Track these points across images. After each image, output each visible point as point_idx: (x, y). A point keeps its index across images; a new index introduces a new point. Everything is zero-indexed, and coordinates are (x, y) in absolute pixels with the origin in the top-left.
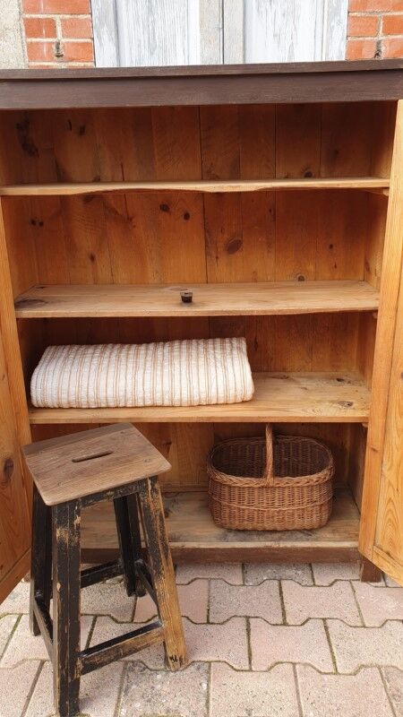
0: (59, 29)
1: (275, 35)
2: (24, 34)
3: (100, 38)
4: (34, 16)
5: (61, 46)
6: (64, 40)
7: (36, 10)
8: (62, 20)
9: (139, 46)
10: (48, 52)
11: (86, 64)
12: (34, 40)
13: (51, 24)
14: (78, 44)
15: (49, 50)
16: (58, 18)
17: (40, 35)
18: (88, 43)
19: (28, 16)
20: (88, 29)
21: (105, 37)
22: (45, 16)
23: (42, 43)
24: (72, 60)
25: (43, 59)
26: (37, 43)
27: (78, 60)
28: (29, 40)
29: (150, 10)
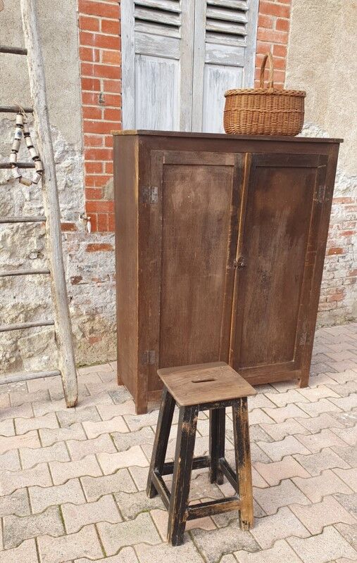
0: (102, 86)
1: (218, 100)
2: (80, 87)
3: (126, 94)
4: (88, 77)
5: (102, 96)
6: (105, 93)
7: (90, 74)
8: (104, 81)
9: (147, 100)
10: (95, 99)
11: (117, 108)
12: (87, 91)
13: (98, 82)
14: (113, 96)
15: (96, 98)
16: (102, 80)
17: (91, 89)
18: (118, 96)
19: (84, 77)
20: (118, 88)
21: (129, 93)
22: (95, 78)
23: (92, 94)
24: (108, 105)
25: (91, 103)
26: (89, 93)
27: (112, 105)
28: (84, 91)
29: (154, 80)
